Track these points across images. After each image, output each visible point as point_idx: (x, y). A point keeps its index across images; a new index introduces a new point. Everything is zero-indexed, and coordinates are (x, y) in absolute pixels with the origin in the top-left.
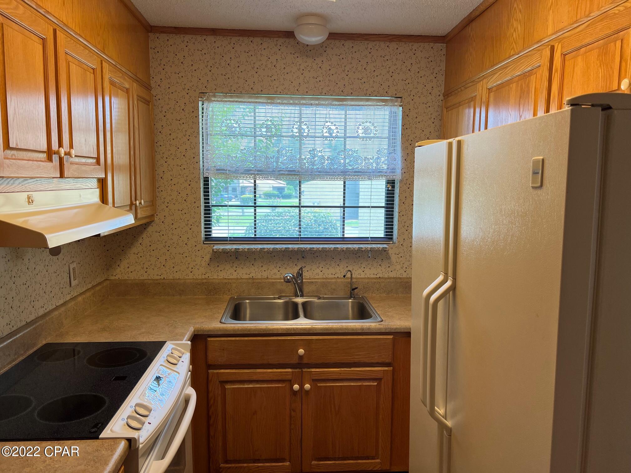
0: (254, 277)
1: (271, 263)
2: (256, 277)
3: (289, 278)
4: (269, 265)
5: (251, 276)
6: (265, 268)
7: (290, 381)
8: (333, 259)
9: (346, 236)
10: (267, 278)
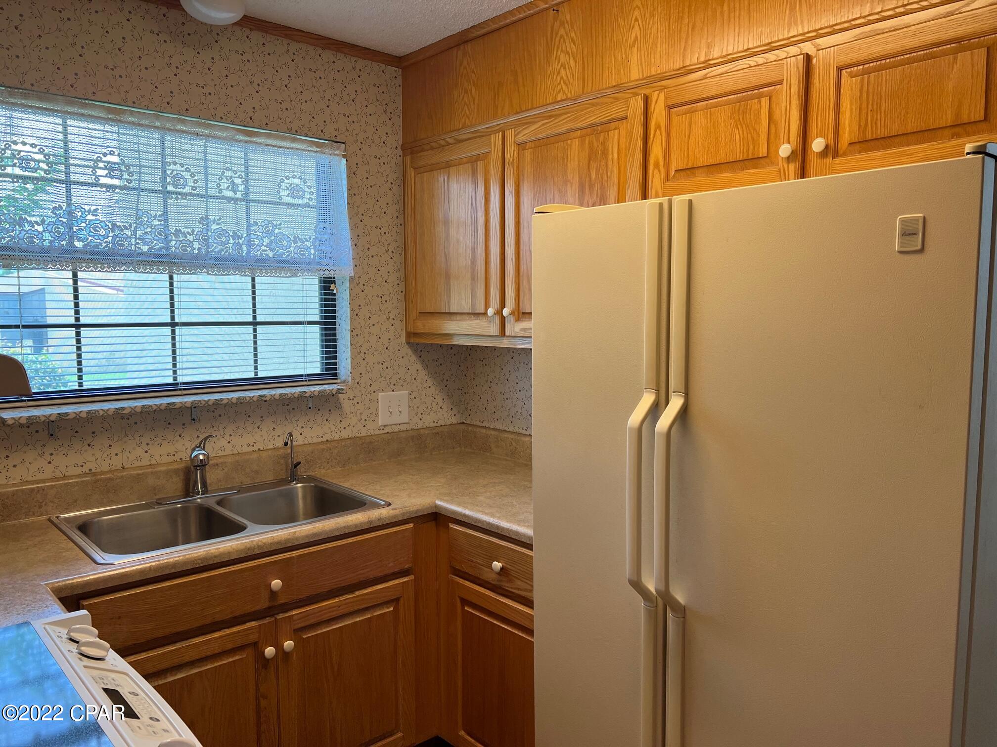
0: (93, 471)
1: (130, 437)
2: (98, 470)
3: (201, 457)
4: (125, 442)
5: (86, 469)
6: (116, 449)
7: (255, 644)
8: (249, 419)
9: (260, 375)
10: (123, 467)
